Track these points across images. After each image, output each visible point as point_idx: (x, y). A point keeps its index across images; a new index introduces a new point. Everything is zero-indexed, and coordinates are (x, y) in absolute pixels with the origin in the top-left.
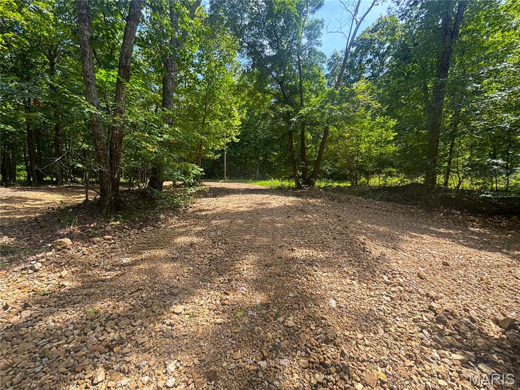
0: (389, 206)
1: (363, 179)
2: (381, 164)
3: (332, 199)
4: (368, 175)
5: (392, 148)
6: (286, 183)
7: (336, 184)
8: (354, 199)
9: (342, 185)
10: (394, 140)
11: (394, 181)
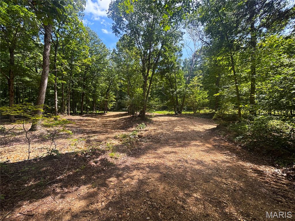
0: (205, 119)
1: (198, 111)
2: (203, 106)
3: (188, 118)
4: (200, 109)
5: (207, 100)
6: (170, 113)
7: (188, 113)
8: (195, 118)
9: (191, 113)
10: (208, 97)
11: (208, 111)
